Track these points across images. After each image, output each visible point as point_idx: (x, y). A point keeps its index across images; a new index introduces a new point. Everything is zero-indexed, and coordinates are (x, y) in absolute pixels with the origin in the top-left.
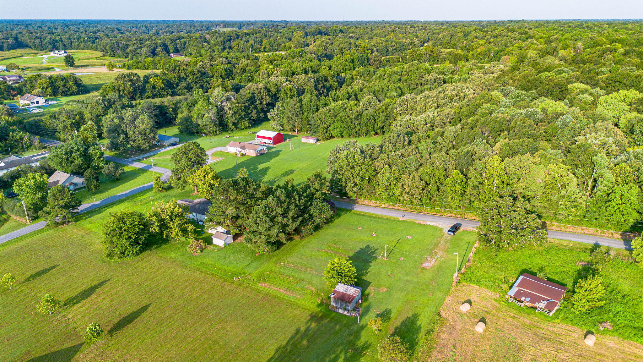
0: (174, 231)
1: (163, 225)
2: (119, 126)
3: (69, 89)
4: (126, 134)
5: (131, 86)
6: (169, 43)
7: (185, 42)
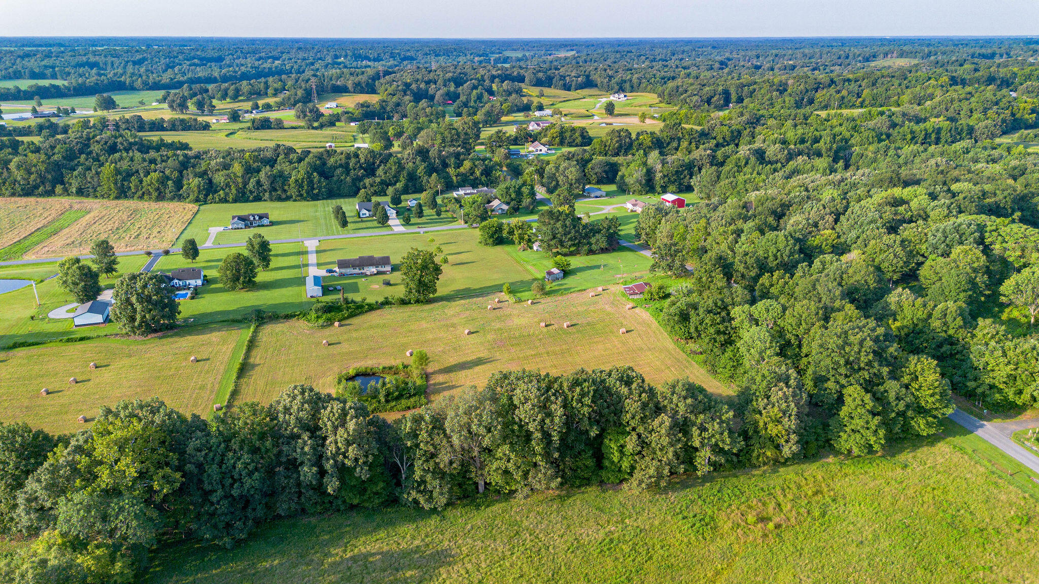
0: (516, 237)
1: (511, 232)
2: (554, 174)
3: (574, 140)
4: (558, 182)
5: (617, 142)
6: (733, 91)
7: (754, 90)
